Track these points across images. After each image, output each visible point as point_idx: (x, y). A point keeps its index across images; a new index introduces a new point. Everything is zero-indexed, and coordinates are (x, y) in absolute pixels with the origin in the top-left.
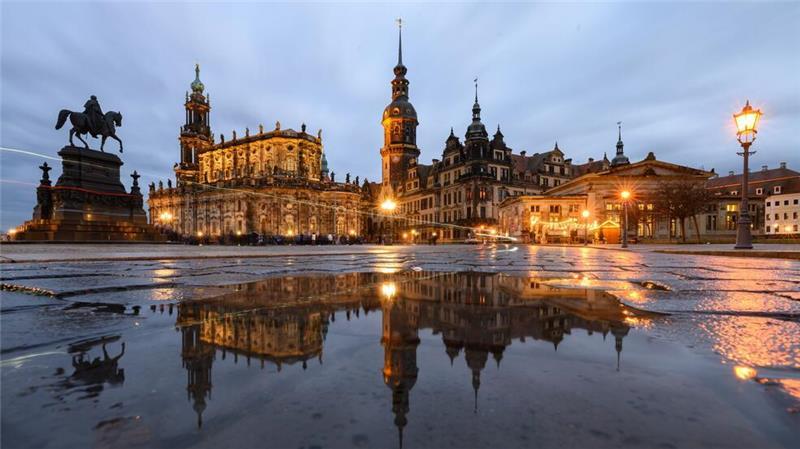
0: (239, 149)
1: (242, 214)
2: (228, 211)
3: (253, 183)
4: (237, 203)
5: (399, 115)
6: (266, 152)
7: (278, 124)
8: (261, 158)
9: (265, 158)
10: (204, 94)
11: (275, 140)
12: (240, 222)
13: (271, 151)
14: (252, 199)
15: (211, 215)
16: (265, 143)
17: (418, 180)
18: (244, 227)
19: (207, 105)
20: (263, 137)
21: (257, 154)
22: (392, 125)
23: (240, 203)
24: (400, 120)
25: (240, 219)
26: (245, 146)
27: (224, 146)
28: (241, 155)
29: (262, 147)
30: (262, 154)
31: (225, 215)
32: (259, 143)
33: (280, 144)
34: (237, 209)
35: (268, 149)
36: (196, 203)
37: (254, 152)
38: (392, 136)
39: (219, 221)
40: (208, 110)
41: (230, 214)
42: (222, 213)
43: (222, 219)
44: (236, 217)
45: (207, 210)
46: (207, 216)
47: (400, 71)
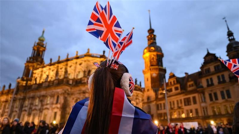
0: (61, 65)
1: (59, 106)
2: (47, 104)
3: (71, 82)
4: (56, 97)
5: (154, 51)
6: (78, 66)
7: (88, 50)
8: (75, 70)
9: (77, 70)
10: (44, 43)
11: (86, 58)
12: (56, 113)
13: (83, 65)
14: (68, 94)
15: (33, 108)
16: (79, 61)
17: (178, 86)
18: (58, 117)
19: (45, 48)
20: (77, 58)
21: (73, 68)
22: (150, 56)
23: (58, 97)
24: (155, 53)
25: (56, 110)
26: (65, 63)
27: (51, 65)
28: (61, 69)
29: (76, 63)
30: (75, 68)
31: (45, 107)
32: (75, 61)
33: (89, 61)
34: (55, 102)
35: (80, 64)
36: (24, 99)
37: (70, 67)
38: (151, 62)
39: (38, 112)
40: (44, 50)
41: (48, 106)
42: (42, 105)
43: (41, 111)
44: (53, 109)
45: (32, 104)
46: (30, 108)
47: (151, 31)
